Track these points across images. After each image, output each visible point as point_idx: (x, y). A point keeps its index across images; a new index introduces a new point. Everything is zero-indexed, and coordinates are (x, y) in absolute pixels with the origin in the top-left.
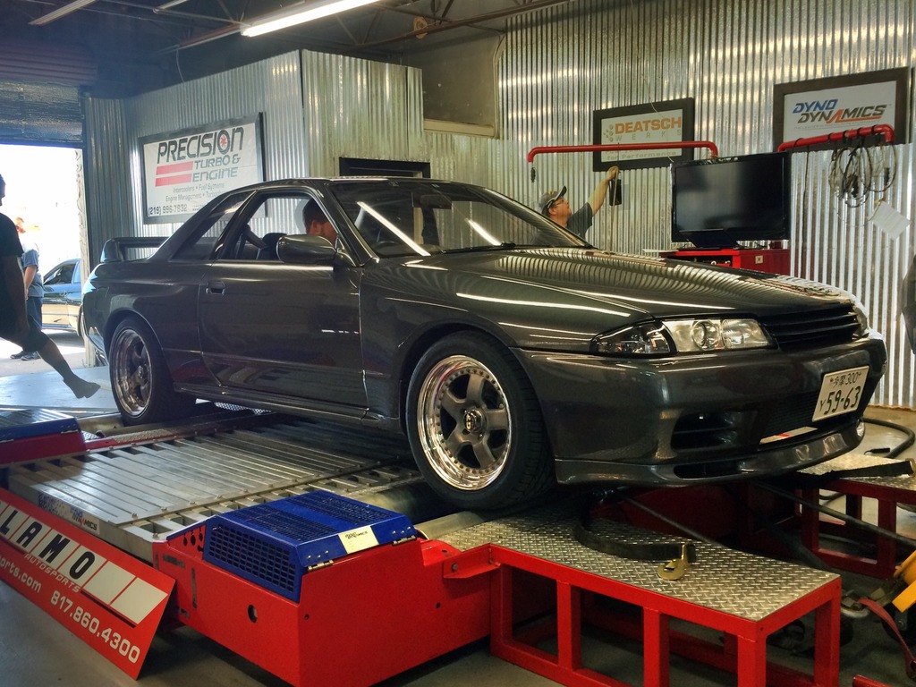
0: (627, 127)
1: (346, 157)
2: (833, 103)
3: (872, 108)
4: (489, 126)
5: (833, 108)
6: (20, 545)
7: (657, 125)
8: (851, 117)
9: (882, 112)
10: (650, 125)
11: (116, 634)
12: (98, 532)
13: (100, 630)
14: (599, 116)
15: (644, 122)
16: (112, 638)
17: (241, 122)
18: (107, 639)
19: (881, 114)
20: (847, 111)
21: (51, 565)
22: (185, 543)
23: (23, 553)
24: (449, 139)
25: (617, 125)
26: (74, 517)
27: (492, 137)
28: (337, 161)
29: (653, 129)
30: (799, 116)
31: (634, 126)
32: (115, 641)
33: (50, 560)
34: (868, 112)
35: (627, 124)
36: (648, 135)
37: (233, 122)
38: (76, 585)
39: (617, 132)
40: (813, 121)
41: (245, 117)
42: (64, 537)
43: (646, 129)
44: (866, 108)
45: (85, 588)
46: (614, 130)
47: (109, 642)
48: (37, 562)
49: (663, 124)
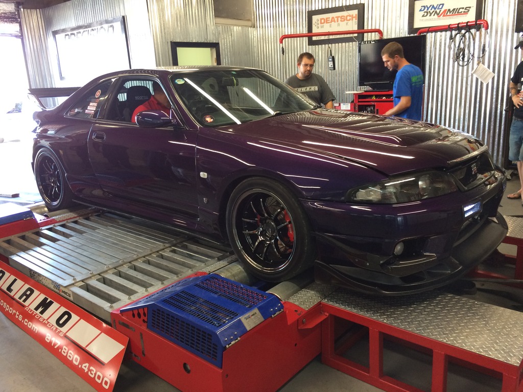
0: (327, 21)
1: (174, 41)
2: (441, 6)
3: (463, 8)
4: (249, 20)
5: (442, 8)
6: (21, 301)
7: (344, 19)
8: (451, 14)
9: (469, 10)
10: (339, 19)
11: (91, 368)
12: (71, 298)
13: (81, 363)
14: (311, 14)
15: (336, 17)
16: (89, 370)
17: (111, 22)
18: (86, 370)
19: (468, 12)
20: (449, 10)
21: (43, 316)
22: (134, 315)
23: (24, 306)
24: (229, 29)
25: (321, 19)
26: (55, 287)
27: (251, 27)
28: (170, 44)
29: (341, 21)
30: (422, 13)
31: (330, 19)
32: (92, 372)
33: (42, 313)
34: (461, 10)
35: (327, 18)
36: (339, 25)
37: (107, 22)
38: (61, 331)
39: (321, 23)
40: (430, 15)
41: (114, 19)
42: (49, 300)
43: (338, 21)
44: (460, 8)
45: (67, 334)
46: (319, 22)
47: (87, 372)
48: (33, 313)
49: (347, 18)
